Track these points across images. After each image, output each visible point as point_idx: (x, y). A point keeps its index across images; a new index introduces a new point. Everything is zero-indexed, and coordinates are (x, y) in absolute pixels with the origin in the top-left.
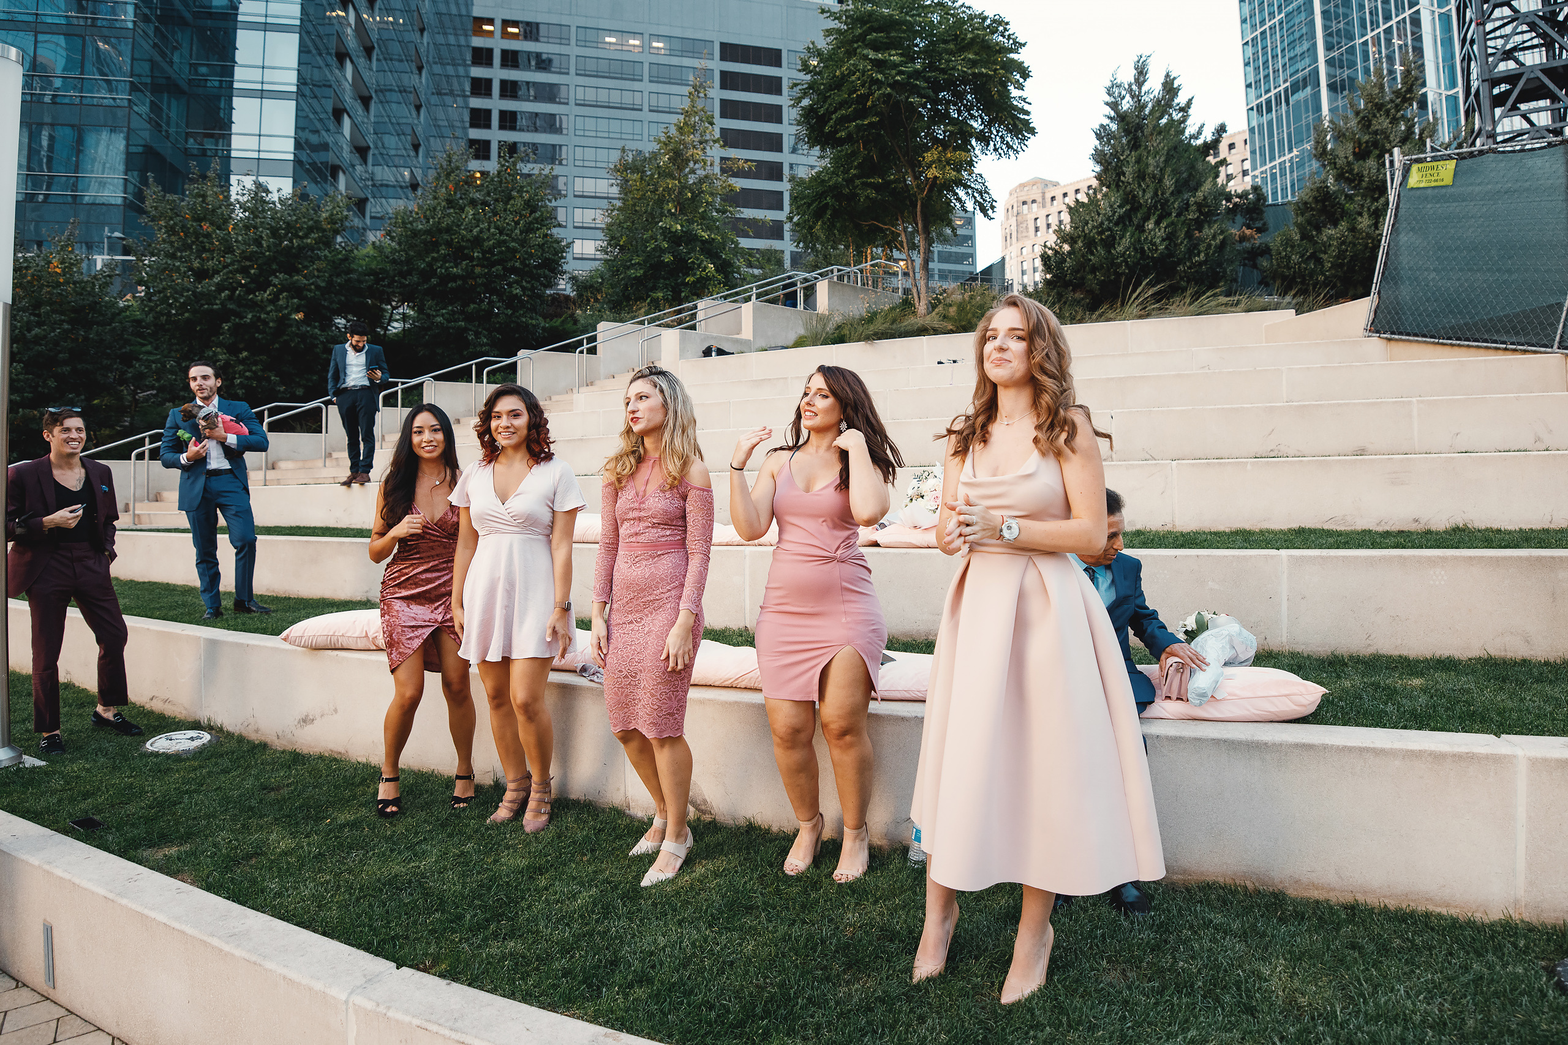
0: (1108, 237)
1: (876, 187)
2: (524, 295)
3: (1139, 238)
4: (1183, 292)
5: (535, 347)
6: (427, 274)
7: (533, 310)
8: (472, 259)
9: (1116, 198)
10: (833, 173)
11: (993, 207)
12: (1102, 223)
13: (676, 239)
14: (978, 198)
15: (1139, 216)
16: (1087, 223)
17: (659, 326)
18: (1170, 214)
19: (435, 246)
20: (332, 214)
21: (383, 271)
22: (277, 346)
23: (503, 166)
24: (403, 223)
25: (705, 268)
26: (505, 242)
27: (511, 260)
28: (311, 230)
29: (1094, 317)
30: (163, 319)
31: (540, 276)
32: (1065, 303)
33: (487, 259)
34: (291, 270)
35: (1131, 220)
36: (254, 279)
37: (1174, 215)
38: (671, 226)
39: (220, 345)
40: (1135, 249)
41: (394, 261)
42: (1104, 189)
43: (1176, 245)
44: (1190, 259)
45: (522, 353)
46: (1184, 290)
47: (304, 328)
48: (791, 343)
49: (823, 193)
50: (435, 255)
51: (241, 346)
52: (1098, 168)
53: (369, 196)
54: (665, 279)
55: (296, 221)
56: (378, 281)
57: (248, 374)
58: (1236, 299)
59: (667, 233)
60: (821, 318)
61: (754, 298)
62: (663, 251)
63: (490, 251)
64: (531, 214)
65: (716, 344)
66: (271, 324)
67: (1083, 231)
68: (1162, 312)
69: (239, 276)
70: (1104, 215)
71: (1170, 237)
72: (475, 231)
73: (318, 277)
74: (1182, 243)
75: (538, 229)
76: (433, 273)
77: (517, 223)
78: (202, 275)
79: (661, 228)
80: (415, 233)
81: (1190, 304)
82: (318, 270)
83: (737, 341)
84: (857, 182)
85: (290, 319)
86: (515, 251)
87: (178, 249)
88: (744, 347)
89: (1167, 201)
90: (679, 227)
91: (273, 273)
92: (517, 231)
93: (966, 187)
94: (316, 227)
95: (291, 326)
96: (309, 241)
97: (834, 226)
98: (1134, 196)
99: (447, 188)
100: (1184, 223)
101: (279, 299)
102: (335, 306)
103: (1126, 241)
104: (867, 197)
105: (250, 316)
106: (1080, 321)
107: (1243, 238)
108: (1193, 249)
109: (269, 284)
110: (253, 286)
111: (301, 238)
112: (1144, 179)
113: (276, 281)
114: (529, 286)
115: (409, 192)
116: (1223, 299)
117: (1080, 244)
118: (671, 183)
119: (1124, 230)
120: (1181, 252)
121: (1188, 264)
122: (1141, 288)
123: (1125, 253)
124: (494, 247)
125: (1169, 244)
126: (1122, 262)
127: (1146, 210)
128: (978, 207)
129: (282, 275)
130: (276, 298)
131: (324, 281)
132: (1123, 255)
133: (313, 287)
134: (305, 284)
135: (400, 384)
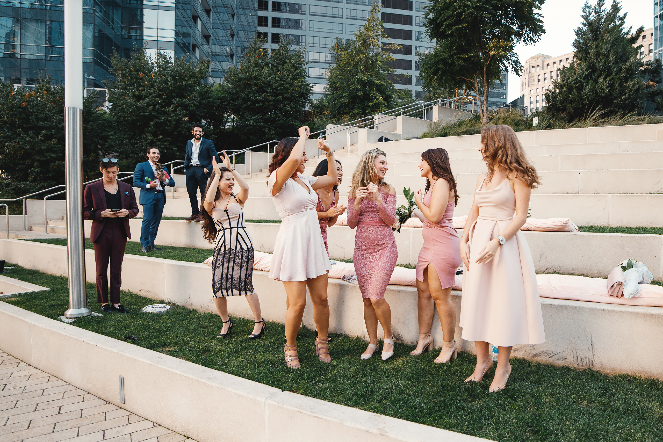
0: (579, 85)
1: (464, 59)
2: (292, 110)
3: (595, 86)
4: (616, 114)
6: (246, 100)
7: (296, 118)
8: (267, 92)
9: (584, 66)
10: (443, 52)
11: (521, 70)
12: (577, 78)
13: (364, 84)
14: (514, 65)
15: (596, 75)
16: (569, 78)
17: (356, 127)
18: (612, 74)
19: (250, 86)
20: (201, 70)
21: (224, 97)
22: (175, 133)
23: (281, 46)
24: (234, 74)
25: (378, 98)
26: (283, 84)
27: (286, 93)
28: (191, 77)
29: (570, 125)
30: (122, 119)
31: (299, 101)
32: (556, 118)
33: (274, 93)
34: (182, 96)
35: (591, 77)
36: (164, 100)
37: (614, 74)
38: (362, 78)
39: (149, 132)
40: (593, 92)
41: (229, 93)
42: (579, 61)
43: (614, 90)
44: (620, 97)
46: (616, 112)
47: (188, 125)
48: (420, 135)
49: (438, 62)
50: (250, 90)
51: (159, 133)
52: (576, 50)
53: (211, 60)
54: (359, 104)
55: (184, 73)
56: (222, 102)
57: (162, 146)
58: (643, 117)
59: (360, 81)
60: (435, 124)
61: (402, 114)
62: (358, 90)
63: (276, 88)
64: (295, 71)
65: (385, 136)
66: (173, 123)
67: (567, 82)
68: (605, 123)
69: (157, 99)
70: (578, 74)
71: (611, 86)
72: (269, 79)
73: (195, 100)
74: (617, 89)
75: (298, 78)
76: (249, 99)
77: (289, 75)
78: (139, 98)
79: (357, 78)
80: (240, 79)
81: (619, 120)
82: (195, 96)
83: (394, 134)
84: (455, 57)
85: (182, 120)
86: (288, 89)
87: (128, 85)
88: (398, 138)
89: (611, 67)
90: (366, 78)
91: (174, 98)
92: (289, 79)
93: (508, 59)
94: (193, 76)
95: (182, 123)
96: (190, 82)
97: (442, 79)
98: (594, 65)
99: (254, 57)
100: (618, 78)
101: (176, 111)
102: (203, 114)
103: (589, 87)
104: (460, 64)
105: (163, 118)
106: (563, 127)
107: (648, 86)
108: (622, 92)
109: (172, 103)
110: (164, 104)
111: (187, 81)
112: (599, 56)
113: (175, 102)
114: (294, 106)
115: (229, 58)
116: (636, 118)
117: (565, 89)
118: (362, 56)
119: (588, 82)
120: (616, 93)
121: (619, 99)
122: (595, 111)
123: (587, 93)
124: (278, 87)
125: (610, 89)
126: (586, 98)
127: (599, 72)
128: (514, 70)
129: (178, 99)
130: (175, 110)
131: (197, 102)
132: (586, 95)
133: (192, 105)
134: (189, 103)
135: (234, 153)
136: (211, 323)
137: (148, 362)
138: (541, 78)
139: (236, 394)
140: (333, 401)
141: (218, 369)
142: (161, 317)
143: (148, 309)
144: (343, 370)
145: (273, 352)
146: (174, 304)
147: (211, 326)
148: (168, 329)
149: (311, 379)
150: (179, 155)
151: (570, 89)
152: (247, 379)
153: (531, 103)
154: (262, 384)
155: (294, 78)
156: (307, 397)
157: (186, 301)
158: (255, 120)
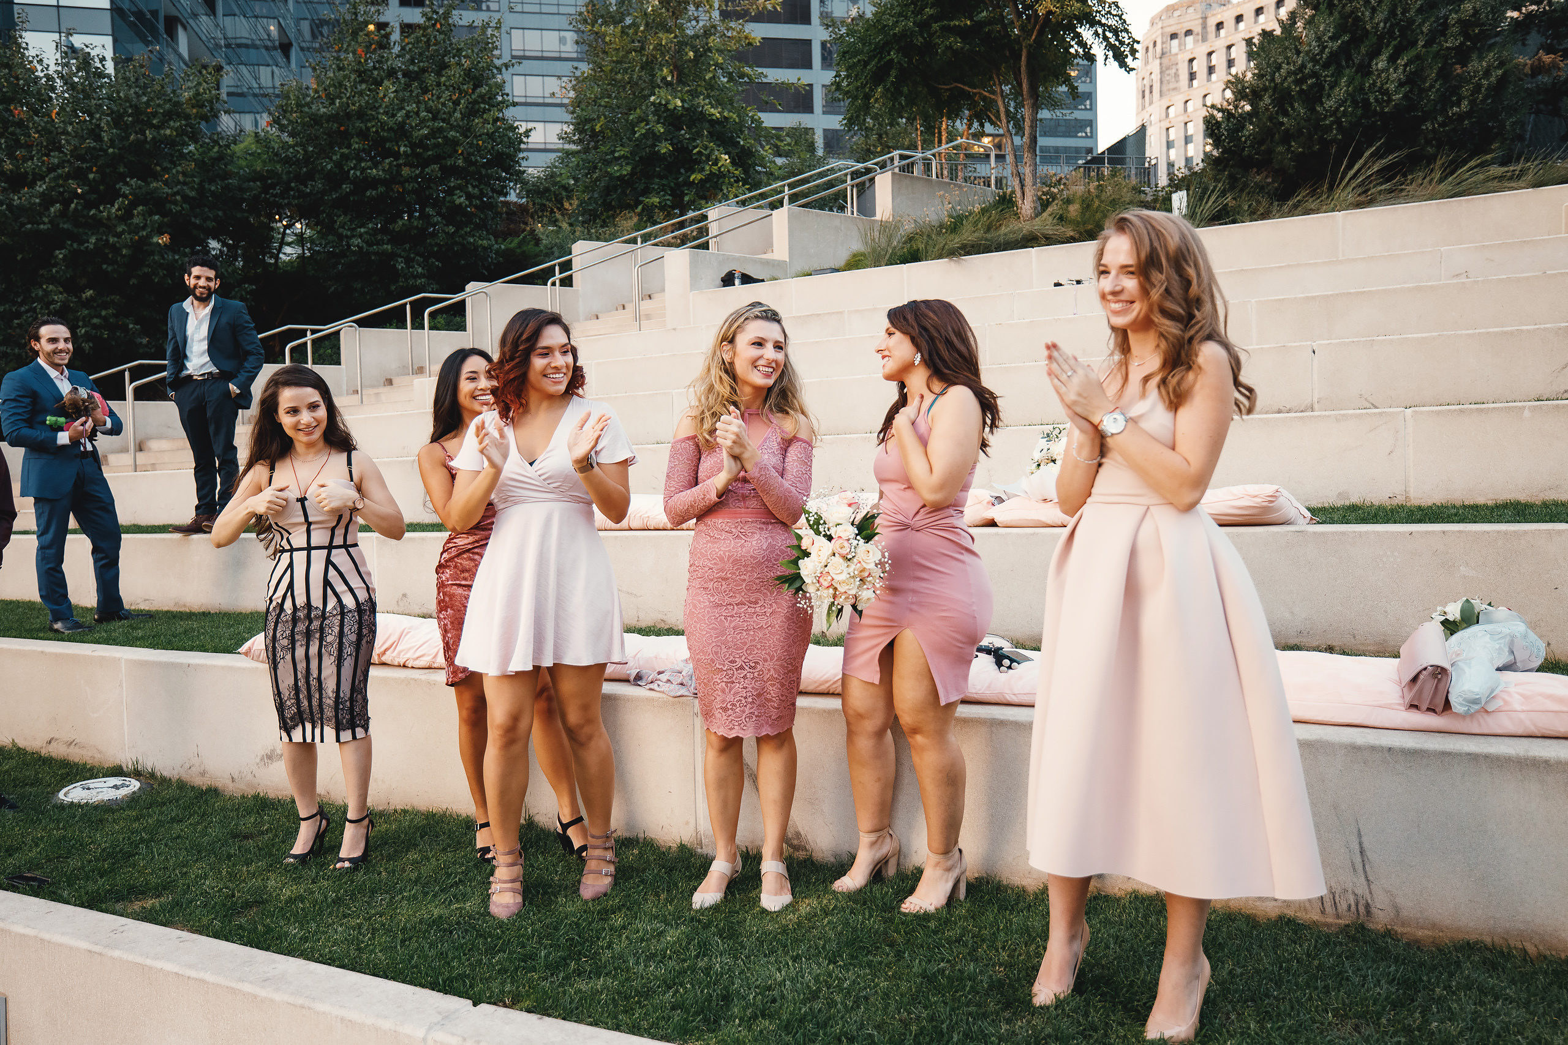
0: (1311, 87)
1: (962, 32)
2: (470, 205)
3: (1362, 84)
4: (1429, 164)
5: (490, 279)
6: (335, 179)
7: (483, 225)
8: (397, 155)
9: (1326, 25)
10: (900, 14)
11: (1133, 52)
12: (1303, 66)
13: (673, 120)
14: (1112, 40)
15: (1363, 50)
16: (1279, 67)
17: (656, 245)
18: (1414, 43)
19: (344, 138)
20: (198, 94)
21: (272, 174)
22: (133, 281)
23: (429, 17)
24: (298, 105)
25: (717, 160)
26: (440, 130)
27: (450, 156)
28: (169, 115)
29: (1285, 208)
31: (490, 177)
32: (1242, 190)
33: (417, 155)
34: (146, 173)
35: (1349, 58)
36: (93, 187)
37: (1421, 43)
38: (668, 102)
39: (52, 280)
40: (1355, 103)
41: (287, 161)
42: (1309, 12)
43: (1421, 91)
44: (1444, 111)
45: (471, 287)
46: (1432, 159)
47: (170, 257)
48: (841, 263)
49: (886, 44)
50: (346, 151)
51: (84, 281)
54: (661, 177)
55: (148, 104)
56: (266, 189)
57: (95, 321)
58: (1519, 167)
59: (662, 111)
60: (884, 226)
61: (786, 201)
62: (657, 138)
63: (421, 143)
64: (474, 90)
65: (739, 268)
66: (124, 251)
67: (1273, 80)
68: (1394, 195)
69: (73, 183)
70: (1307, 53)
71: (1412, 80)
72: (400, 116)
73: (185, 183)
74: (1432, 86)
75: (484, 111)
76: (345, 177)
77: (456, 103)
78: (16, 181)
79: (653, 104)
80: (316, 120)
81: (1441, 180)
82: (184, 174)
83: (767, 263)
84: (935, 26)
85: (151, 244)
86: (455, 143)
88: (777, 272)
89: (1411, 22)
90: (679, 103)
91: (122, 178)
92: (458, 115)
93: (1093, 23)
94: (177, 111)
95: (152, 253)
96: (168, 132)
97: (901, 93)
98: (1357, 20)
99: (354, 52)
100: (1436, 55)
101: (132, 216)
102: (211, 224)
103: (1341, 91)
104: (950, 48)
105: (93, 240)
106: (1265, 216)
107: (1538, 70)
108: (1449, 96)
109: (117, 194)
110: (94, 196)
111: (157, 128)
113: (126, 190)
114: (476, 191)
115: (278, 55)
116: (1496, 170)
117: (1267, 100)
118: (664, 38)
119: (1338, 74)
120: (1429, 101)
121: (1440, 119)
122: (1361, 161)
123: (1337, 109)
124: (426, 137)
125: (1411, 91)
126: (1332, 123)
127: (1374, 40)
128: (1111, 54)
129: (133, 182)
130: (127, 215)
131: (192, 189)
132: (1334, 113)
133: (178, 198)
134: (167, 194)
135: (309, 333)
136: (262, 823)
137: (83, 945)
138: (1199, 66)
139: (342, 1019)
140: (617, 1028)
141: (289, 953)
142: (117, 815)
143: (74, 794)
144: (642, 940)
145: (443, 897)
146: (152, 775)
147: (262, 833)
148: (137, 847)
149: (553, 968)
150: (146, 346)
151: (1283, 99)
152: (374, 975)
153: (1169, 145)
154: (418, 989)
155: (472, 112)
156: (546, 1018)
157: (187, 766)
158: (366, 237)
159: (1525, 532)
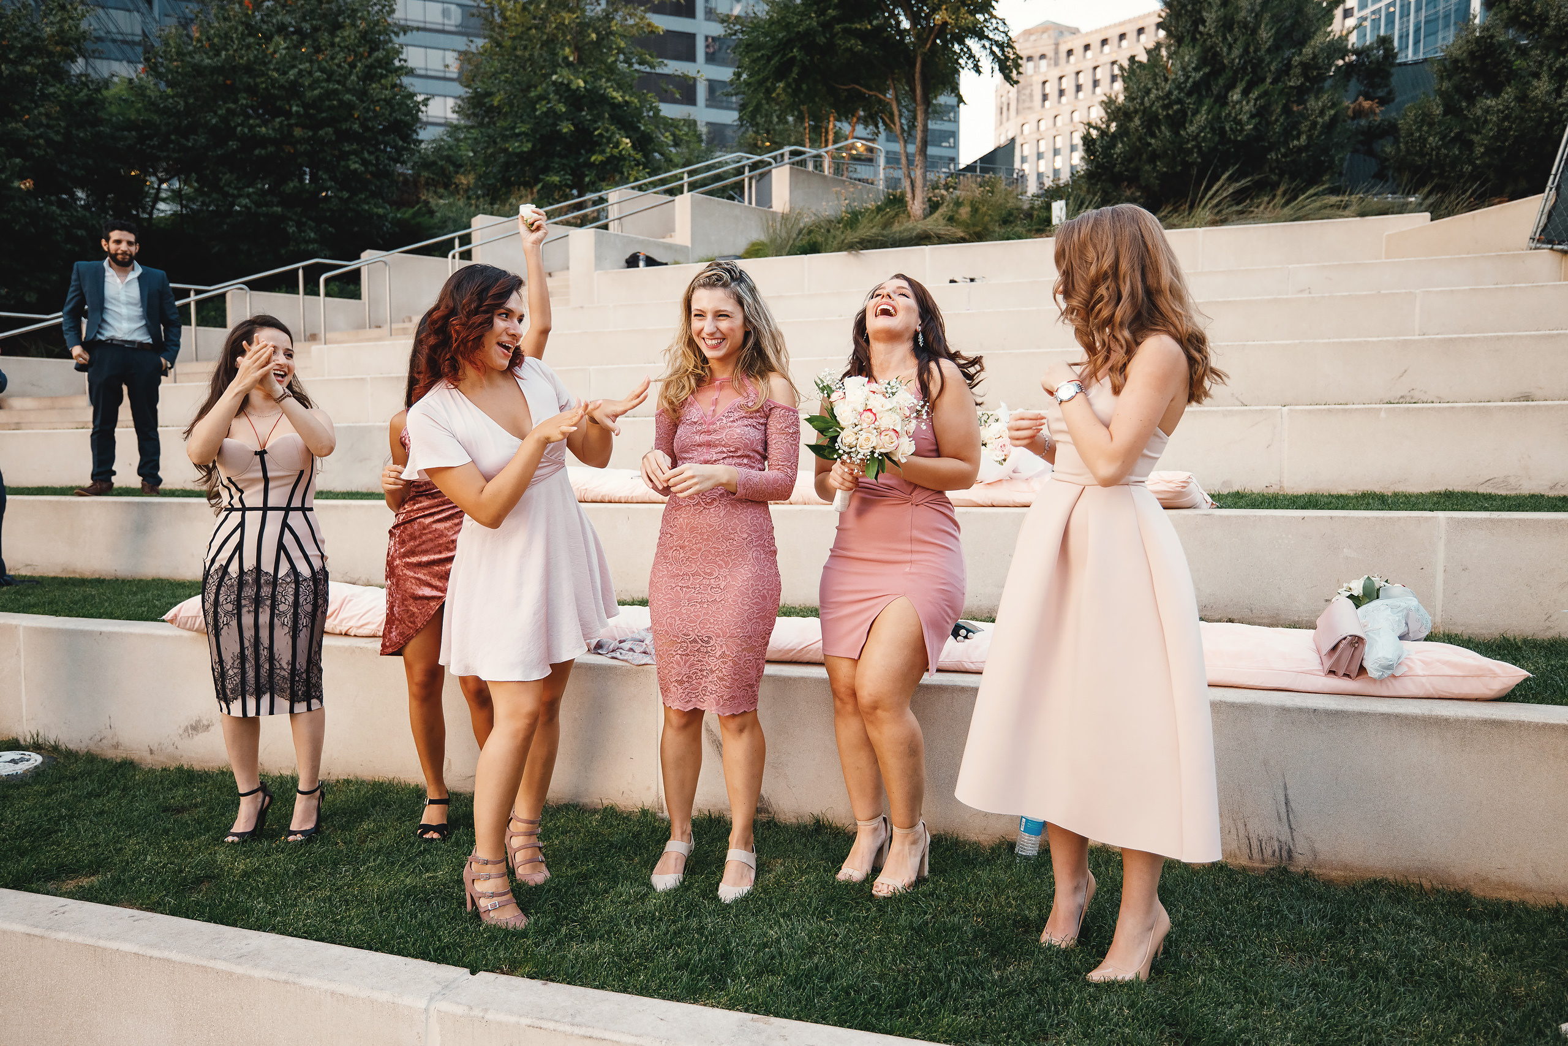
0: (1176, 112)
1: (862, 36)
2: (366, 172)
3: (1220, 113)
4: (1273, 190)
5: (387, 246)
6: (221, 134)
7: (379, 193)
8: (288, 114)
9: (1190, 56)
10: (804, 12)
11: (1017, 67)
12: (1170, 93)
13: (576, 100)
14: (998, 55)
15: (1221, 82)
16: (1148, 92)
17: (560, 223)
18: (1263, 80)
19: (230, 91)
21: (149, 124)
24: (178, 53)
25: (618, 144)
26: (335, 92)
27: (346, 120)
28: (28, 51)
31: (387, 145)
33: (310, 116)
35: (1209, 89)
37: (1269, 80)
38: (569, 81)
40: (1213, 129)
41: (165, 112)
42: (1173, 43)
43: (1268, 123)
44: (1286, 143)
45: (368, 255)
46: (1274, 186)
48: (743, 251)
49: (789, 41)
50: (232, 106)
54: (561, 157)
56: (142, 139)
58: (1346, 198)
59: (564, 90)
60: (780, 217)
61: (685, 188)
62: (559, 117)
63: (315, 104)
64: (370, 54)
65: (644, 251)
67: (1142, 103)
68: (1244, 216)
70: (1174, 80)
71: (1261, 113)
72: (292, 74)
73: (48, 126)
74: (1277, 120)
75: (382, 76)
76: (231, 133)
77: (352, 66)
79: (555, 83)
80: (199, 71)
81: (1283, 206)
83: (670, 247)
84: (838, 28)
85: (10, 188)
86: (351, 107)
88: (681, 255)
89: (1261, 60)
90: (581, 84)
92: (353, 77)
93: (982, 37)
94: (35, 48)
95: (13, 199)
96: (28, 69)
97: (800, 88)
98: (1216, 54)
100: (1281, 92)
102: (79, 173)
103: (1202, 118)
104: (850, 50)
107: (1359, 113)
108: (1291, 129)
111: (15, 63)
112: (1231, 29)
114: (372, 158)
116: (1328, 199)
117: (1137, 121)
118: (567, 17)
119: (1200, 103)
120: (1274, 133)
121: (1283, 150)
122: (1219, 183)
123: (1198, 134)
124: (320, 98)
125: (1260, 123)
126: (1194, 146)
127: (1230, 74)
128: (997, 68)
131: (57, 133)
132: (1195, 137)
133: (41, 141)
134: (29, 136)
135: (192, 293)
151: (1151, 121)
155: (369, 76)
157: (97, 738)
158: (255, 197)
159: (1399, 519)
